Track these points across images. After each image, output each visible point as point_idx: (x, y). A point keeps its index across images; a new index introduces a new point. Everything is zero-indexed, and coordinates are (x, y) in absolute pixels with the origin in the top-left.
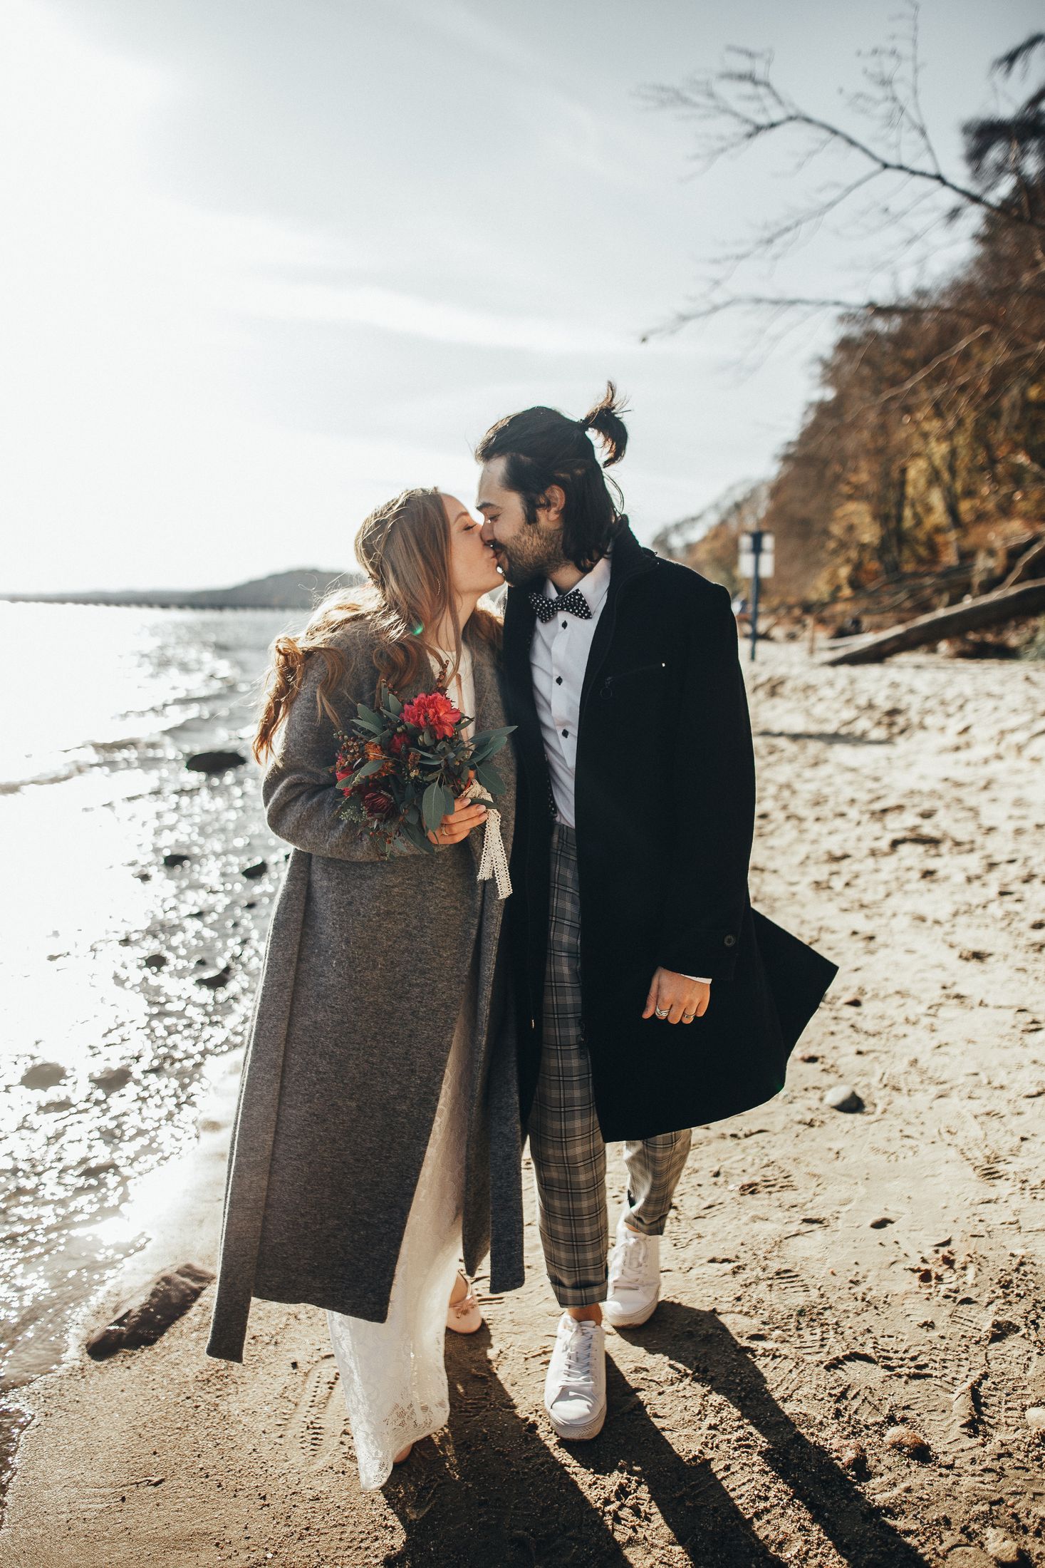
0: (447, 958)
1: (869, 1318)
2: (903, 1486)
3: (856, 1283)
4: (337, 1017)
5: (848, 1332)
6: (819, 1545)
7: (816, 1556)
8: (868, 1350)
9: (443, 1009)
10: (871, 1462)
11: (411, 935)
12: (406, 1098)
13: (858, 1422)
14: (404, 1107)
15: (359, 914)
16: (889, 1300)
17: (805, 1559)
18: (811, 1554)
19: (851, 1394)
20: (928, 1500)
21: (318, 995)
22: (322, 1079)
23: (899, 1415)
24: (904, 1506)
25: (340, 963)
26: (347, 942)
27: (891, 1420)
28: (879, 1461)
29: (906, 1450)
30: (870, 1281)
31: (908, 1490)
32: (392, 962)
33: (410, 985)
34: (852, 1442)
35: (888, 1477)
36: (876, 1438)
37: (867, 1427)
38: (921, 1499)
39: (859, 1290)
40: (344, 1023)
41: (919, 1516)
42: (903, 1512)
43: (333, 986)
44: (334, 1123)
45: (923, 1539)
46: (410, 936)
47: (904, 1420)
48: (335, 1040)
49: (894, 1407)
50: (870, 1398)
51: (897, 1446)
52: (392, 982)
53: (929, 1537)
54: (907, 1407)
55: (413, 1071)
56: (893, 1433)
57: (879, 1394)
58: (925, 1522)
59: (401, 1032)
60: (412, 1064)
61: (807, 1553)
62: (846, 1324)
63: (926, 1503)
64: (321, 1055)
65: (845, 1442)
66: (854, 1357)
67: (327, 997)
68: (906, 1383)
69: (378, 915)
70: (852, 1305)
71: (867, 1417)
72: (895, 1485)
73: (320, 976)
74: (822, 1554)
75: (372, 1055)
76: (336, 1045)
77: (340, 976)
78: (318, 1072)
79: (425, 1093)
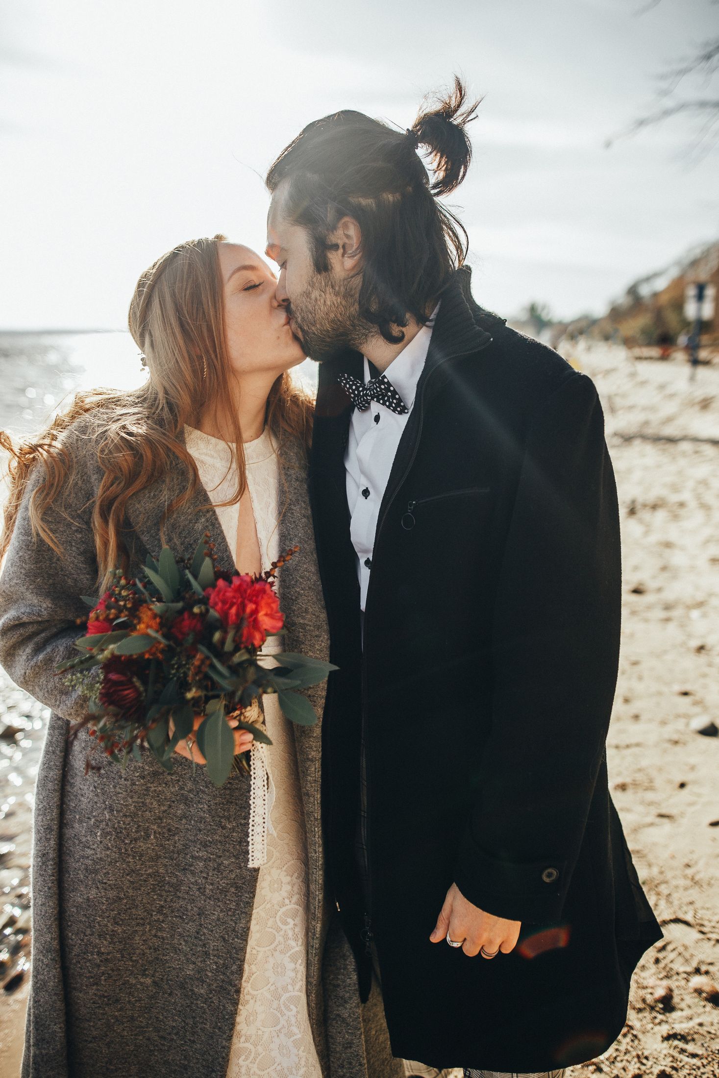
0: (233, 829)
1: (694, 894)
2: (697, 1020)
3: (688, 866)
4: (111, 894)
5: (676, 903)
6: (625, 1053)
7: (622, 1061)
8: (689, 918)
9: (233, 890)
10: (676, 1000)
11: (187, 799)
12: (203, 982)
13: (671, 969)
14: (202, 991)
15: (121, 777)
16: (712, 882)
17: (613, 1062)
18: (618, 1059)
19: (670, 948)
20: (715, 1034)
21: (86, 869)
22: (107, 960)
23: (703, 968)
24: (695, 1036)
25: (105, 834)
26: (111, 810)
27: (697, 971)
28: (682, 1000)
29: (704, 995)
30: (701, 865)
31: (701, 1025)
32: (169, 830)
33: (192, 857)
34: (665, 983)
35: (687, 1012)
36: (683, 983)
37: (678, 974)
38: (709, 1033)
39: (689, 872)
40: (120, 899)
41: (705, 1045)
42: (693, 1040)
43: (101, 859)
44: (129, 1002)
45: (705, 1062)
46: (186, 801)
47: (707, 973)
48: (114, 919)
49: (701, 962)
50: (684, 953)
51: (698, 991)
52: (173, 852)
53: (710, 1062)
54: (711, 964)
55: (207, 954)
56: (697, 981)
57: (691, 951)
58: (709, 1049)
59: (190, 908)
60: (204, 945)
61: (615, 1058)
62: (675, 896)
63: (713, 1036)
64: (100, 936)
65: (659, 982)
66: (677, 921)
67: (96, 872)
68: (714, 945)
69: (143, 778)
70: (682, 882)
71: (679, 966)
72: (691, 1019)
73: (85, 846)
74: (627, 1061)
75: (161, 929)
76: (117, 923)
77: (108, 849)
78: (99, 953)
79: (223, 981)
